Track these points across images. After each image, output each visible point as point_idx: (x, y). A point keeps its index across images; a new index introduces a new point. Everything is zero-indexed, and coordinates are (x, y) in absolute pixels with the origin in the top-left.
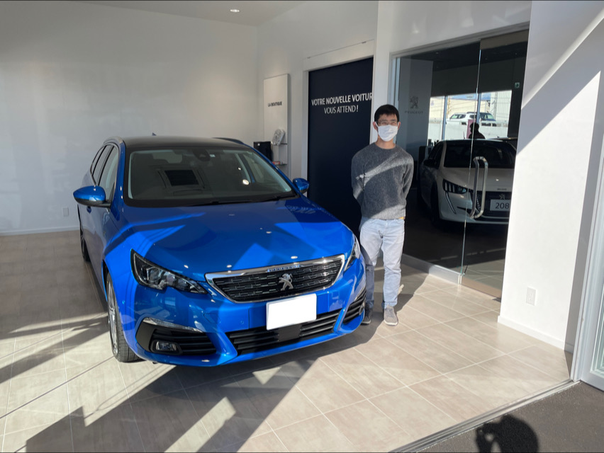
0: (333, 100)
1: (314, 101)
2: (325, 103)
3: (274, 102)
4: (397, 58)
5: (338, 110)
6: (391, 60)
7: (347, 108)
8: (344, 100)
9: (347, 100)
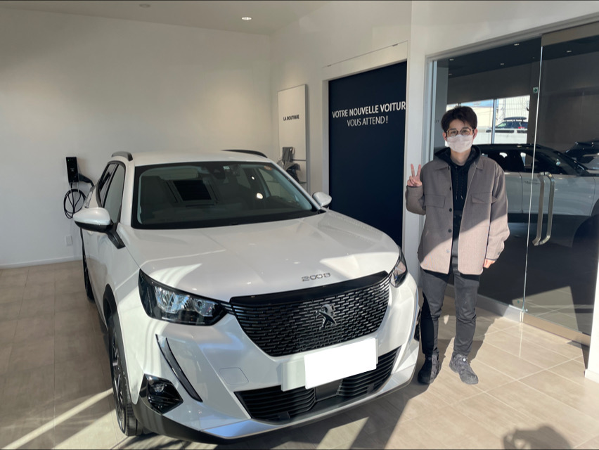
0: (358, 111)
1: (336, 113)
2: (348, 114)
3: (291, 115)
4: (433, 62)
5: (364, 122)
6: (427, 64)
7: (375, 119)
8: (371, 111)
9: (374, 110)
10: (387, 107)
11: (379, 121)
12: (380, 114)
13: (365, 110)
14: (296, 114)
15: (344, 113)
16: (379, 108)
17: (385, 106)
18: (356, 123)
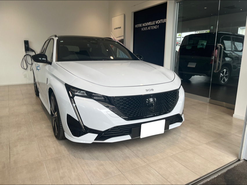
0: (146, 24)
1: (137, 25)
2: (142, 25)
3: (117, 27)
4: (177, 2)
5: (149, 28)
7: (153, 27)
8: (152, 24)
9: (153, 23)
10: (158, 21)
11: (155, 27)
12: (155, 24)
13: (149, 23)
14: (120, 27)
15: (140, 25)
16: (155, 22)
17: (157, 21)
18: (145, 29)
